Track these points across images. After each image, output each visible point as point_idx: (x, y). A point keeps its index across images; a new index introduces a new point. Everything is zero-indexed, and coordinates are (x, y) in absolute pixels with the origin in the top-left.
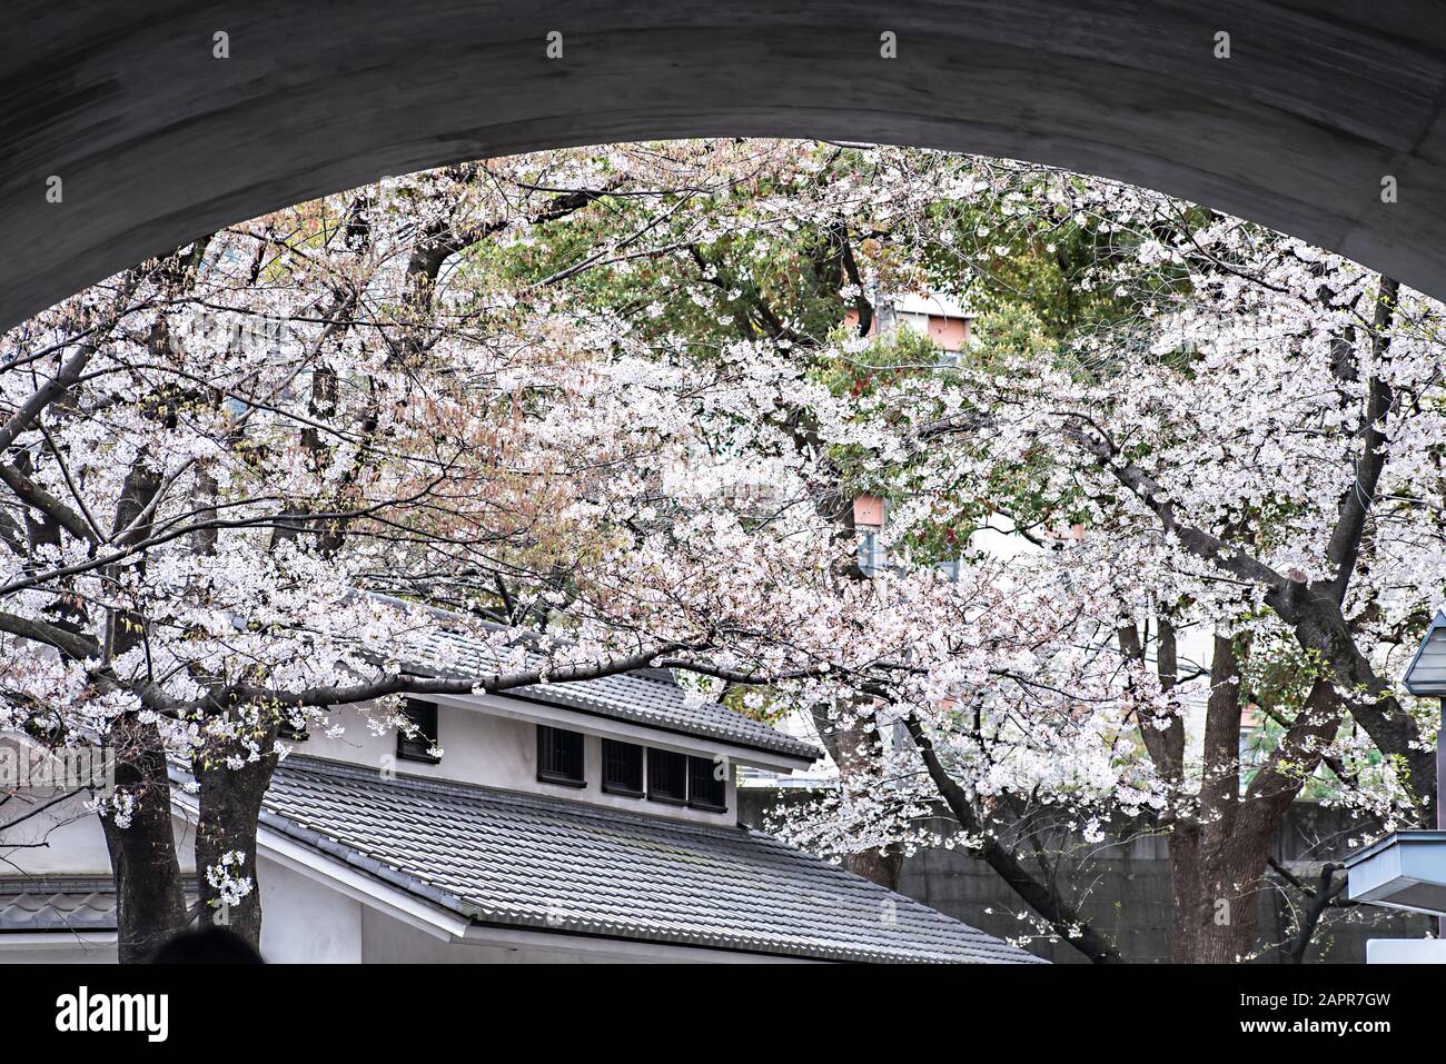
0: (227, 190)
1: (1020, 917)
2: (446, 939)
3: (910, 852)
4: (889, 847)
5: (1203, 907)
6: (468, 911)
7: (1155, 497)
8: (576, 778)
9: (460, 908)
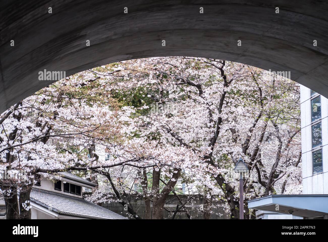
0: (85, 64)
1: (127, 214)
2: (54, 217)
3: (109, 202)
4: (106, 202)
5: (153, 212)
6: (59, 212)
7: (179, 138)
8: (60, 189)
9: (57, 212)
